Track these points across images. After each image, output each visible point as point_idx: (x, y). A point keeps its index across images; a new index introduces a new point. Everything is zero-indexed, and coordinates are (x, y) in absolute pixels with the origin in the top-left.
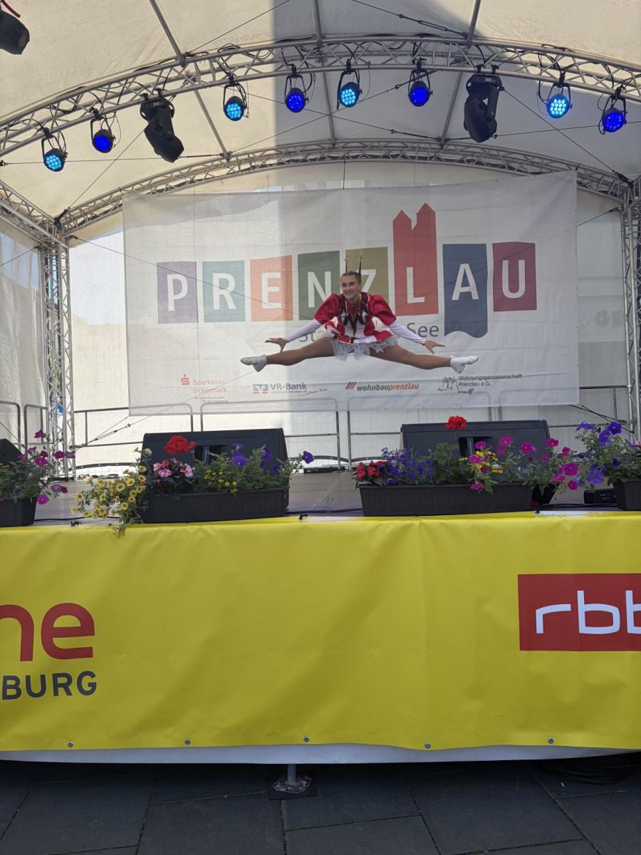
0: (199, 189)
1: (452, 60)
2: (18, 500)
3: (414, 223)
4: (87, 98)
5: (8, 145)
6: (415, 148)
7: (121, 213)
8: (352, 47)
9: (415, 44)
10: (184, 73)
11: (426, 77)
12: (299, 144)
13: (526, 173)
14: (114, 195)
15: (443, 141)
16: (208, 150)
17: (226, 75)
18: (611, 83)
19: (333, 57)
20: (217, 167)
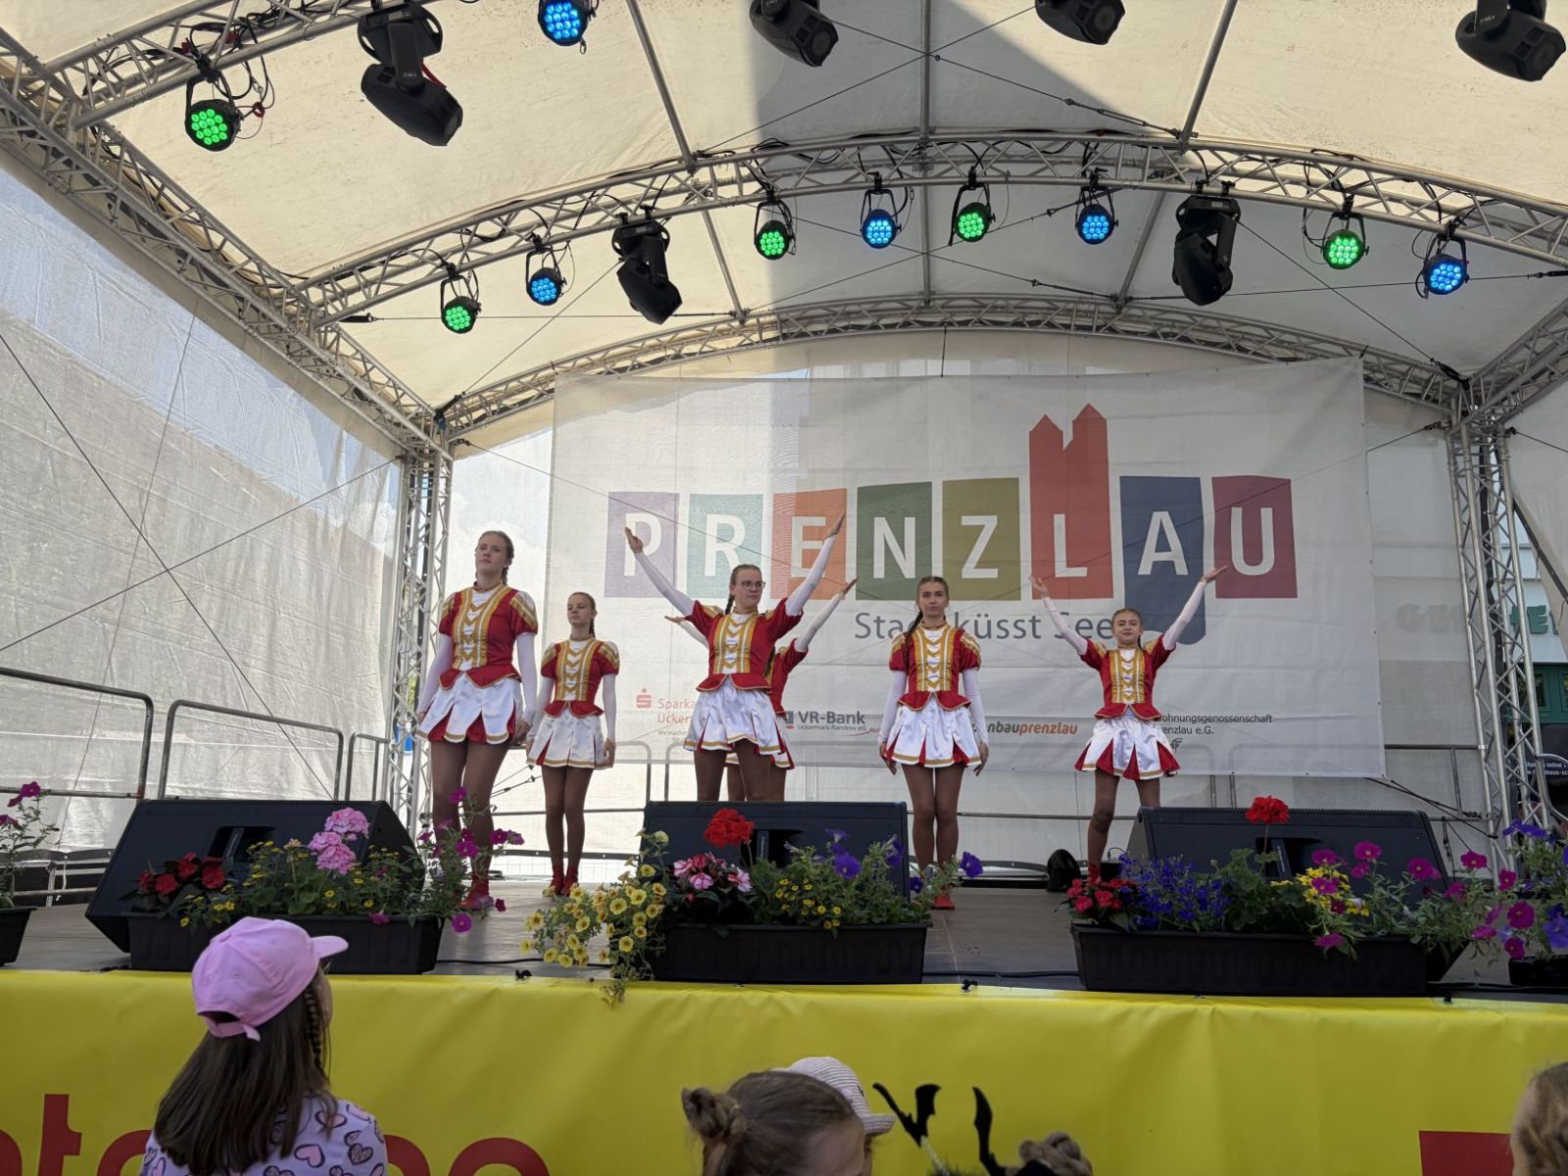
0: (687, 369)
1: (1148, 172)
2: (417, 922)
3: (1068, 438)
4: (524, 218)
5: (384, 289)
6: (1071, 310)
7: (550, 405)
8: (979, 148)
9: (1087, 146)
10: (689, 182)
11: (1106, 197)
12: (867, 300)
13: (1269, 357)
14: (541, 374)
15: (1121, 301)
16: (709, 306)
17: (760, 186)
18: (1437, 213)
19: (946, 162)
20: (722, 334)
